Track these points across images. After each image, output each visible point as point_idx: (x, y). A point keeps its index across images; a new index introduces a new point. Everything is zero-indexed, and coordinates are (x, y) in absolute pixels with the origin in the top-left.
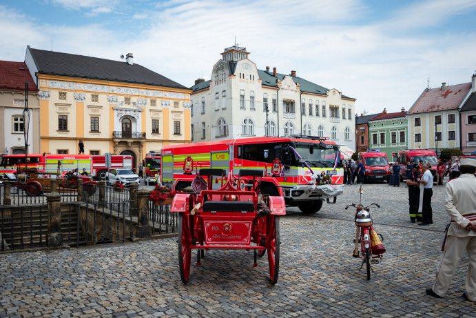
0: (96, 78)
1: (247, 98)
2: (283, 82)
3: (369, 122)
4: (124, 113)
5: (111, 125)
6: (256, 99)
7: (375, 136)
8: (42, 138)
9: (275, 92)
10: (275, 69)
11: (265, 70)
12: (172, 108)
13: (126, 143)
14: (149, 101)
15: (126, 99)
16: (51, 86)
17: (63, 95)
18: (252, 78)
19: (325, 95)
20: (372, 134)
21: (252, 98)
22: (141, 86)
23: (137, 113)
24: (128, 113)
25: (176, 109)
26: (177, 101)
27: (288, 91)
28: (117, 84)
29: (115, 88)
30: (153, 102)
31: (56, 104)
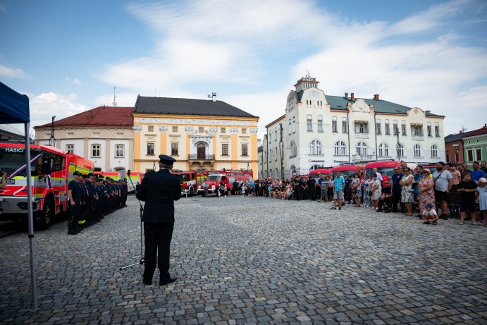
0: (177, 114)
1: (315, 121)
2: (354, 105)
3: (463, 139)
4: (198, 140)
5: (187, 150)
6: (324, 122)
7: (470, 153)
8: (135, 161)
9: (345, 115)
10: (352, 94)
11: (344, 96)
12: (240, 133)
13: (199, 163)
14: (219, 128)
15: (200, 128)
16: (142, 122)
17: (151, 128)
18: (319, 103)
19: (405, 114)
20: (467, 151)
21: (320, 121)
22: (212, 117)
23: (209, 139)
24: (201, 140)
25: (244, 135)
26: (244, 128)
27: (360, 112)
28: (192, 116)
29: (190, 120)
30: (223, 130)
31: (146, 135)
